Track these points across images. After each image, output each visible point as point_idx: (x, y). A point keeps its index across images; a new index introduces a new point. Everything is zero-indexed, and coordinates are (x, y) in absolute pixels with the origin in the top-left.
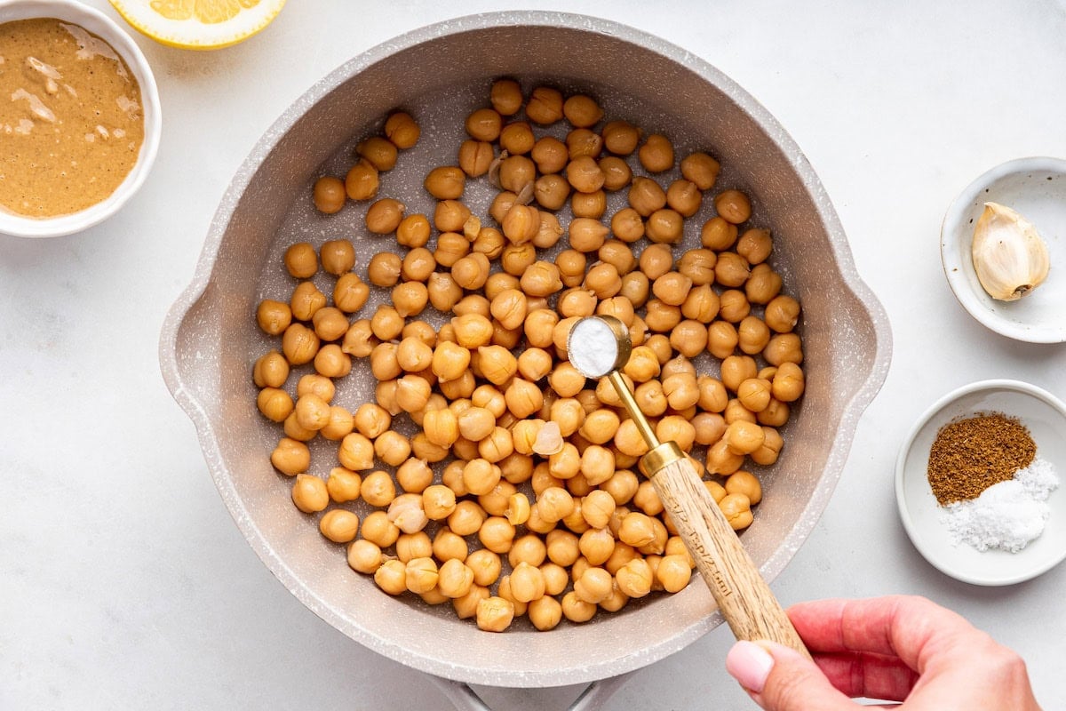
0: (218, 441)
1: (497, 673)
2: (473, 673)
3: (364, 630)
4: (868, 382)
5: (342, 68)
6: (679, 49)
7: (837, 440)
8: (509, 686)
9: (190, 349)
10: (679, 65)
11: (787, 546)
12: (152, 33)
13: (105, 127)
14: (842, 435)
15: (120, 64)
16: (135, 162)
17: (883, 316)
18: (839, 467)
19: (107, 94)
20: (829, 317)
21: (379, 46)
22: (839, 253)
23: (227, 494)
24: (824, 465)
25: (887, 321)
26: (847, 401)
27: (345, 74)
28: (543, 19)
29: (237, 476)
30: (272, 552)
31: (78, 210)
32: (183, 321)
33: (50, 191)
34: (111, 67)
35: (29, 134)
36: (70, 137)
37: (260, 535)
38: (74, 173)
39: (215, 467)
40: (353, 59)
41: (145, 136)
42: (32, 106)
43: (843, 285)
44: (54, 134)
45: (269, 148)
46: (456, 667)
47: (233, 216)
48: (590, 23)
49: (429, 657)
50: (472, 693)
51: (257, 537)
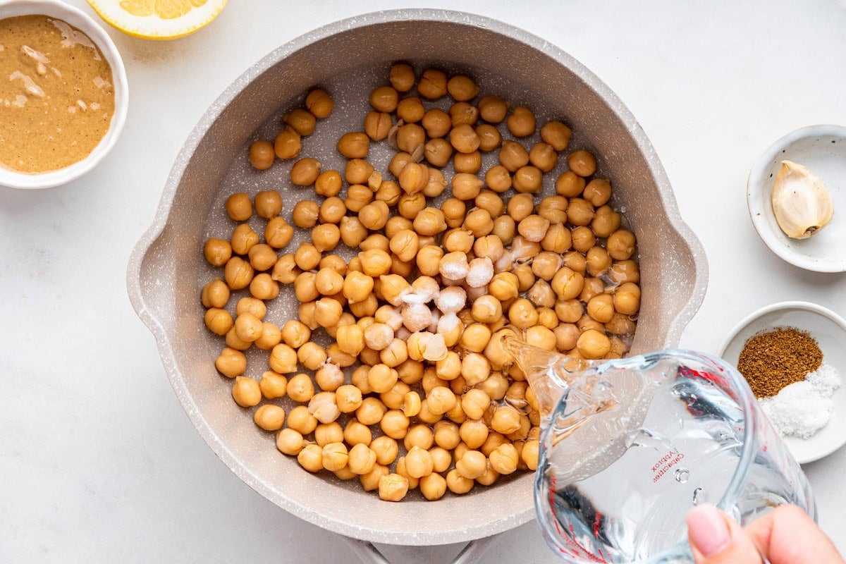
0: (173, 350)
1: (395, 534)
2: (376, 534)
3: (289, 500)
4: (690, 303)
5: (272, 54)
6: (539, 39)
8: (405, 544)
9: (151, 278)
10: (539, 52)
12: (121, 27)
13: (84, 101)
15: (95, 51)
16: (108, 129)
17: (701, 251)
19: (85, 75)
20: (658, 251)
21: (301, 37)
22: (666, 201)
23: (180, 392)
25: (704, 255)
26: (673, 318)
27: (274, 60)
28: (432, 15)
29: (188, 378)
30: (216, 438)
31: (62, 167)
32: (145, 255)
33: (40, 151)
34: (89, 53)
35: (23, 106)
36: (55, 109)
37: (206, 424)
38: (59, 137)
39: (171, 371)
40: (281, 47)
41: (116, 108)
42: (25, 85)
43: (669, 226)
44: (44, 107)
45: (213, 117)
46: (362, 530)
47: (185, 171)
48: (468, 19)
49: (341, 522)
50: (375, 550)
51: (205, 426)
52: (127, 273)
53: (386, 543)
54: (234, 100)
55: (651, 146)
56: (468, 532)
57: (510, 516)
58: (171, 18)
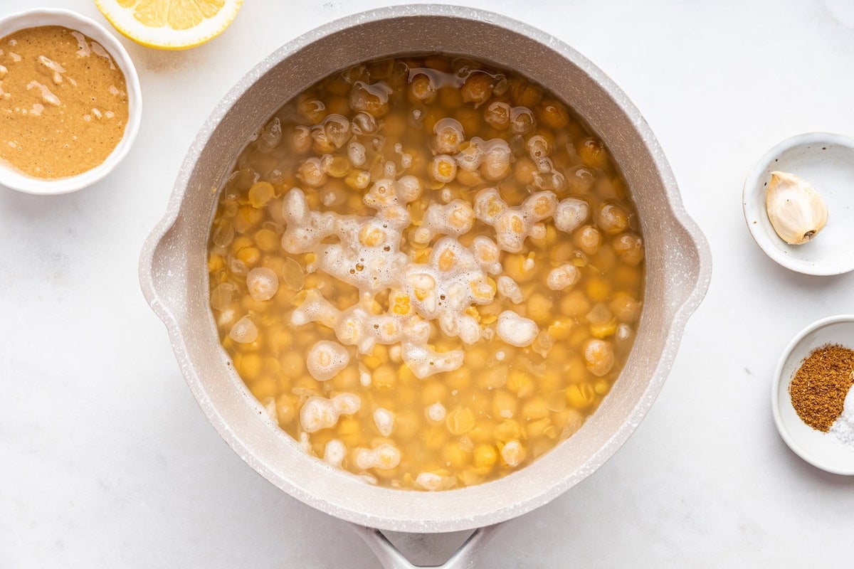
0: (184, 341)
1: (403, 521)
2: (384, 521)
3: (299, 488)
4: (693, 294)
5: (281, 49)
6: (545, 34)
7: (668, 340)
8: (412, 532)
9: (163, 269)
10: (545, 47)
11: (630, 423)
12: (135, 38)
13: (99, 110)
14: (673, 336)
15: (110, 61)
16: (122, 136)
17: (705, 243)
18: (670, 361)
19: (100, 84)
20: (663, 244)
21: (310, 32)
22: (670, 193)
23: (192, 382)
24: (658, 360)
25: (708, 247)
26: (677, 310)
27: (284, 54)
28: (439, 10)
29: (199, 368)
30: (227, 427)
31: (77, 174)
32: (157, 247)
33: (57, 158)
34: (103, 63)
35: (40, 114)
36: (71, 118)
37: (217, 413)
38: (75, 145)
39: (182, 361)
40: (291, 42)
41: (130, 117)
42: (42, 94)
43: (672, 218)
44: (60, 115)
45: (224, 111)
46: (371, 517)
47: (197, 164)
48: (476, 14)
49: (350, 509)
50: (383, 537)
51: (215, 415)
52: (140, 264)
53: (394, 530)
54: (245, 94)
55: (656, 140)
56: (475, 520)
57: (517, 504)
58: (184, 29)
